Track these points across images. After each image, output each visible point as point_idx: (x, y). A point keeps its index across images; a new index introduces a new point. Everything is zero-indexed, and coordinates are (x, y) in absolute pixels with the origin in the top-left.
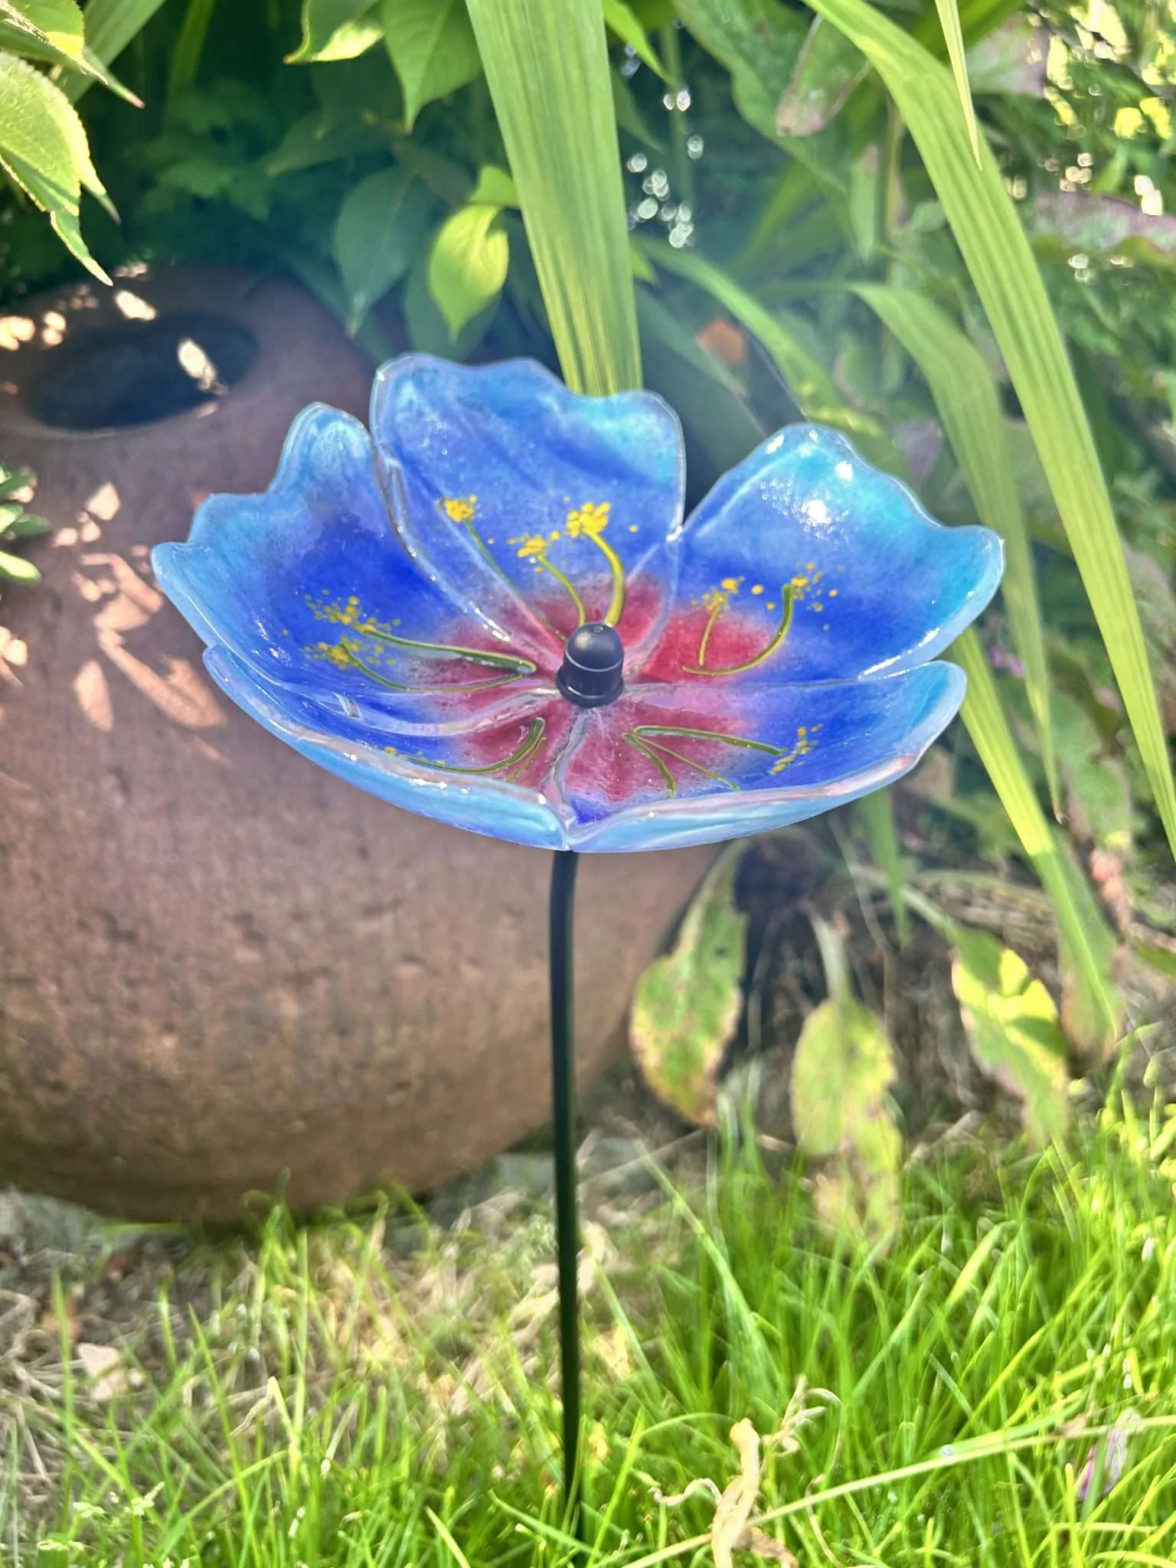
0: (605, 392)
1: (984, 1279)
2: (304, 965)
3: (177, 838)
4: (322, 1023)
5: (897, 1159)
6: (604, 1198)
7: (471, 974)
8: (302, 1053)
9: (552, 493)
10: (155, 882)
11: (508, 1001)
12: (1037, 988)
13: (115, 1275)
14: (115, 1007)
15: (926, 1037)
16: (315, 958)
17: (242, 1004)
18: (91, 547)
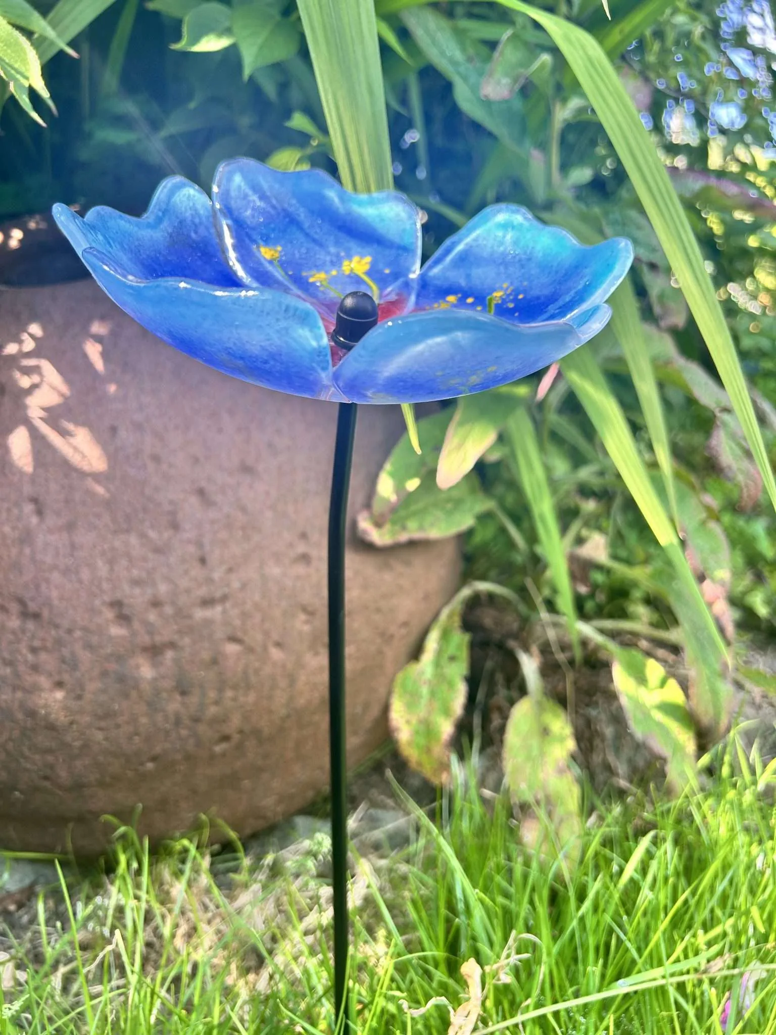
0: (369, 190)
1: (644, 869)
2: (158, 639)
3: (73, 546)
4: (168, 684)
5: (579, 805)
6: (372, 850)
7: (276, 654)
8: (153, 706)
9: (333, 250)
10: (56, 577)
11: (302, 678)
12: (672, 683)
13: (12, 907)
14: (22, 668)
15: (597, 742)
16: (166, 634)
17: (113, 666)
18: (28, 355)
